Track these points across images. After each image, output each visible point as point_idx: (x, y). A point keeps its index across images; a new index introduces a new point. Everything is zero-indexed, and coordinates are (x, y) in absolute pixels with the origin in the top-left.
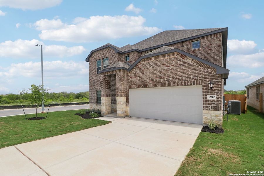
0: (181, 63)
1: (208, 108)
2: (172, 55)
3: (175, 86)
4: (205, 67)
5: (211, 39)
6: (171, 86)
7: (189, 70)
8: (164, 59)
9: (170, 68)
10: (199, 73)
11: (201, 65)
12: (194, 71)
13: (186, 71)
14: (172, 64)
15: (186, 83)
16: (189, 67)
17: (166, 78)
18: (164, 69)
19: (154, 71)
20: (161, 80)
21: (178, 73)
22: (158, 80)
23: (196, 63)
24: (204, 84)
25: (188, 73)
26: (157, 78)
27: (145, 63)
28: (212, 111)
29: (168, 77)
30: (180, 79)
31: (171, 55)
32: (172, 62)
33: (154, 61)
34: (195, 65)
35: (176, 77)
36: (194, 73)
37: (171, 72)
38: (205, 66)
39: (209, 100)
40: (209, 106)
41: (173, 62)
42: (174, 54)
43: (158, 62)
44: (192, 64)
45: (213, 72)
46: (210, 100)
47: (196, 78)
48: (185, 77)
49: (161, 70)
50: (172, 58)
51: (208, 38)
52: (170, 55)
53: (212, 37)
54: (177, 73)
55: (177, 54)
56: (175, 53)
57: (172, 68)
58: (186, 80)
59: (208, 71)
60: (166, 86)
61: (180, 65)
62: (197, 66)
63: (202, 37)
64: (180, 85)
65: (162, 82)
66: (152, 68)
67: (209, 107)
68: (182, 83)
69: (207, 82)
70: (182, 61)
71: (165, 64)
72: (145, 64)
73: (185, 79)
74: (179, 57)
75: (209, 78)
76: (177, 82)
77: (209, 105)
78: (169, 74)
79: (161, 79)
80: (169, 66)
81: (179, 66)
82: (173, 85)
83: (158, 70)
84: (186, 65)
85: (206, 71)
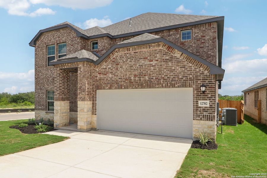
0: (167, 58)
1: (199, 117)
2: (156, 46)
3: (159, 87)
4: (197, 65)
5: (204, 29)
6: (154, 87)
7: (177, 67)
8: (145, 50)
9: (154, 63)
10: (189, 72)
11: (192, 61)
12: (183, 70)
13: (173, 68)
14: (157, 59)
15: (173, 84)
16: (177, 64)
17: (148, 77)
18: (146, 65)
19: (133, 66)
20: (141, 79)
21: (163, 71)
22: (137, 78)
23: (186, 58)
24: (195, 87)
25: (176, 72)
26: (136, 76)
27: (120, 55)
28: (204, 121)
29: (151, 75)
30: (166, 79)
31: (155, 46)
32: (155, 56)
33: (132, 53)
34: (185, 62)
35: (160, 76)
36: (183, 71)
37: (154, 69)
38: (196, 63)
39: (200, 107)
40: (201, 115)
41: (158, 55)
42: (159, 45)
43: (138, 54)
44: (181, 60)
45: (206, 71)
46: (202, 107)
47: (185, 79)
48: (172, 77)
49: (141, 65)
50: (156, 50)
51: (200, 28)
52: (153, 46)
53: (205, 27)
54: (162, 71)
55: (163, 46)
56: (160, 44)
57: (156, 64)
58: (173, 81)
59: (200, 70)
60: (147, 87)
61: (166, 60)
62: (187, 63)
63: (194, 25)
64: (166, 87)
65: (142, 82)
66: (130, 61)
67: (200, 117)
68: (169, 85)
69: (199, 84)
70: (169, 56)
71: (147, 58)
72: (120, 56)
73: (172, 79)
74: (165, 49)
75: (200, 80)
76: (162, 82)
77: (200, 113)
78: (152, 72)
79: (141, 77)
80: (152, 61)
81: (165, 61)
82: (157, 86)
83: (138, 65)
84: (173, 61)
85: (197, 70)
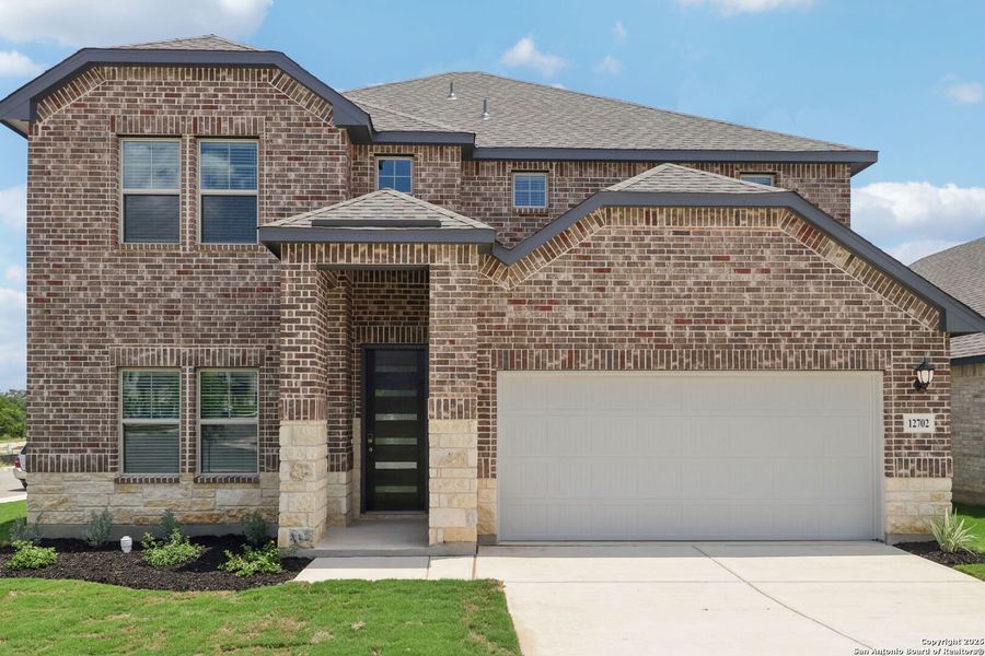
0: (802, 265)
1: (906, 468)
2: (762, 218)
3: (772, 368)
4: (898, 298)
6: (755, 367)
7: (837, 301)
8: (719, 229)
9: (753, 279)
10: (875, 320)
11: (884, 286)
12: (856, 311)
13: (822, 303)
14: (763, 265)
15: (822, 357)
16: (836, 290)
17: (732, 329)
18: (724, 284)
19: (669, 284)
20: (704, 335)
21: (788, 310)
22: (688, 331)
23: (863, 274)
24: (892, 370)
25: (831, 315)
26: (683, 322)
27: (613, 234)
28: (921, 479)
29: (743, 322)
30: (797, 340)
31: (756, 217)
32: (759, 254)
33: (668, 234)
34: (860, 284)
35: (777, 326)
36: (854, 315)
37: (756, 303)
38: (895, 292)
39: (909, 435)
40: (912, 461)
41: (767, 252)
42: (770, 219)
43: (691, 240)
44: (848, 277)
45: (925, 320)
46: (915, 435)
47: (863, 341)
48: (819, 332)
49: (706, 283)
50: (760, 234)
52: (750, 217)
54: (783, 309)
55: (786, 221)
56: (775, 215)
57: (762, 283)
58: (822, 347)
59: (906, 316)
60: (730, 367)
61: (796, 271)
62: (868, 291)
64: (798, 367)
65: (708, 347)
66: (657, 265)
67: (910, 465)
68: (808, 359)
69: (903, 360)
70: (808, 259)
71: (728, 258)
72: (615, 239)
73: (820, 340)
74: (792, 233)
75: (909, 346)
76: (782, 350)
77: (909, 454)
78: (746, 309)
79: (703, 328)
80: (748, 271)
81: (793, 277)
82: (765, 363)
83: (690, 282)
84: (822, 278)
85: (899, 314)
